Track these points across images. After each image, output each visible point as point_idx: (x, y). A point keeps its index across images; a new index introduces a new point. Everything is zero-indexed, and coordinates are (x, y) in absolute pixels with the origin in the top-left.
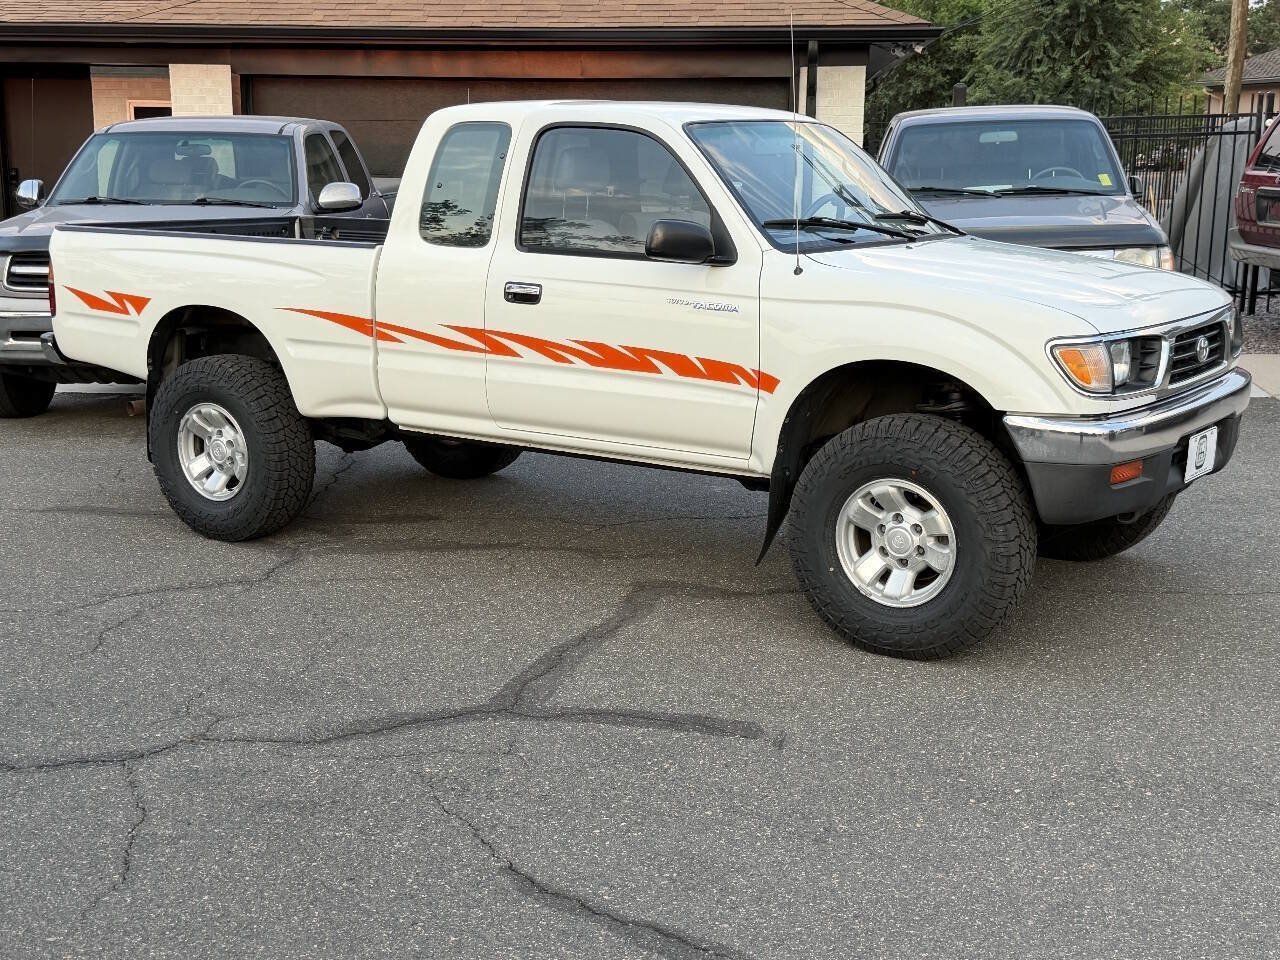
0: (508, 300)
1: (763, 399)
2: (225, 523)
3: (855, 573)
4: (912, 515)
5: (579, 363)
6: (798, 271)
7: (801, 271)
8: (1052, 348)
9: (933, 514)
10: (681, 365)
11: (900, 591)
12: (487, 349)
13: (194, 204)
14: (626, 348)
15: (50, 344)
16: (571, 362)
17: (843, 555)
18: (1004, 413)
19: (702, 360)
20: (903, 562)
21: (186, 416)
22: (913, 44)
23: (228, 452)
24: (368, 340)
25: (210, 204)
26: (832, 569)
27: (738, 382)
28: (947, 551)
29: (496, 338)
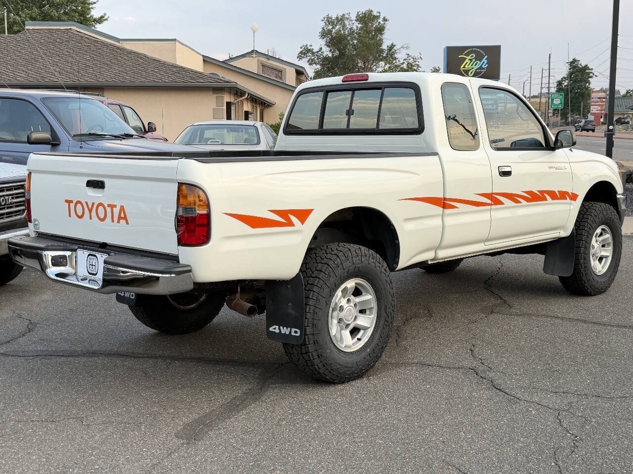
0: (500, 175)
1: (572, 204)
4: (599, 239)
5: (524, 202)
9: (607, 236)
23: (355, 312)
28: (610, 248)
29: (495, 196)
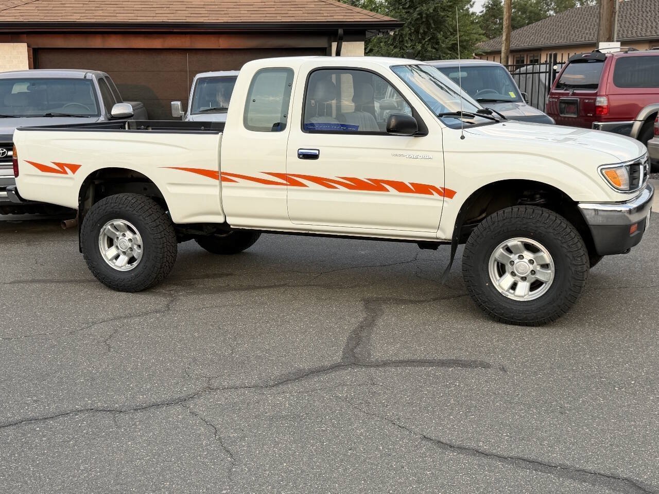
0: (299, 157)
1: (447, 202)
2: (130, 282)
3: (499, 285)
4: (528, 255)
5: (342, 188)
6: (463, 138)
7: (464, 137)
8: (601, 169)
9: (541, 254)
10: (401, 187)
11: (523, 293)
12: (289, 184)
13: (44, 116)
14: (368, 179)
15: (13, 192)
16: (337, 188)
17: (492, 277)
18: (578, 203)
19: (412, 184)
20: (524, 279)
21: (104, 227)
22: (389, 31)
23: (130, 245)
24: (217, 182)
25: (53, 116)
26: (487, 284)
27: (432, 194)
28: (550, 271)
29: (293, 177)
